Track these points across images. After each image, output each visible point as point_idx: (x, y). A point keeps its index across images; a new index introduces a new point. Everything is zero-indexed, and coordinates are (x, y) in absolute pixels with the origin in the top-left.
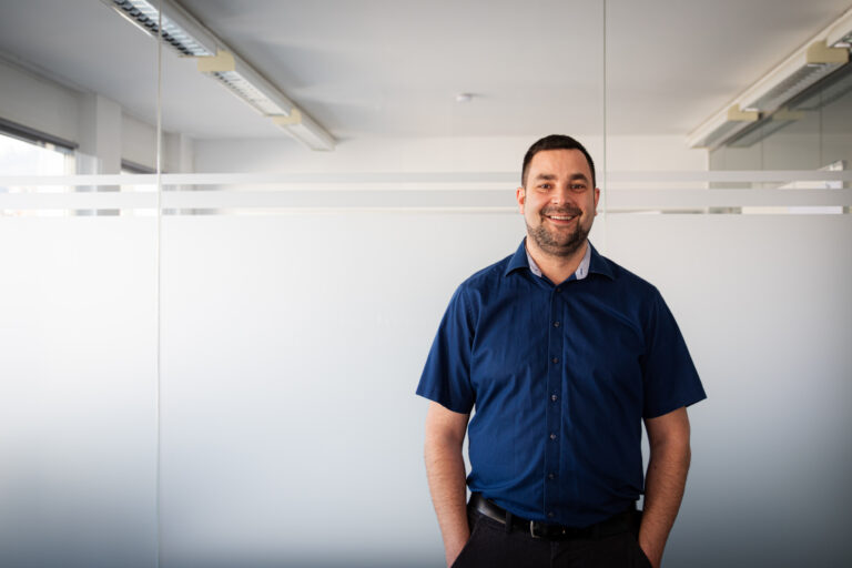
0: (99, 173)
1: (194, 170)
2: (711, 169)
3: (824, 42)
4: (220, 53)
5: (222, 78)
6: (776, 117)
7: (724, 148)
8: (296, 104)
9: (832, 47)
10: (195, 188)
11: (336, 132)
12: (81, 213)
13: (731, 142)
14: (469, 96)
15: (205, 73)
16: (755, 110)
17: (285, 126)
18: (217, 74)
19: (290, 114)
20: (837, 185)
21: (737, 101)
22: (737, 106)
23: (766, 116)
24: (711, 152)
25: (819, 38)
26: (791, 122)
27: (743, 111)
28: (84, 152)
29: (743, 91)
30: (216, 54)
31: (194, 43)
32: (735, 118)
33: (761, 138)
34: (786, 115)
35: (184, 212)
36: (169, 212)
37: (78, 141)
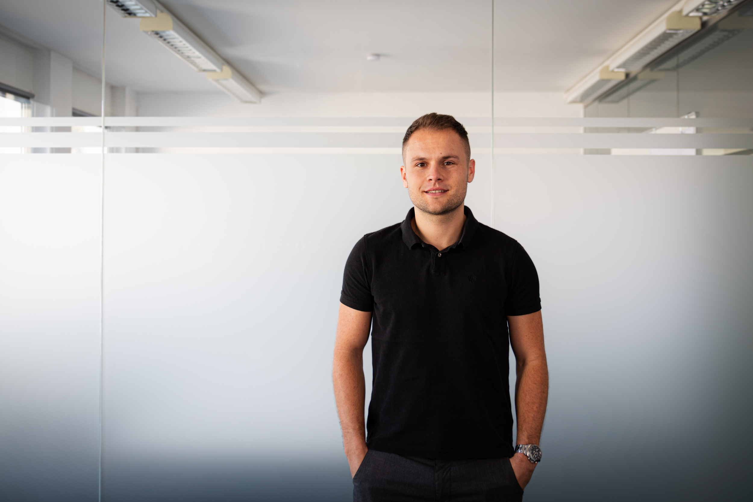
0: (52, 116)
1: (137, 114)
2: (586, 115)
3: (680, 12)
4: (159, 14)
5: (161, 37)
6: (640, 77)
7: (596, 103)
8: (227, 62)
9: (687, 15)
10: (137, 129)
11: (263, 87)
12: (36, 150)
13: (602, 98)
14: (378, 55)
15: (146, 32)
16: (622, 70)
17: (217, 81)
18: (157, 33)
19: (222, 70)
20: (691, 130)
21: (607, 63)
22: (607, 67)
23: (632, 75)
24: (586, 107)
25: (677, 8)
26: (653, 81)
27: (613, 71)
28: (38, 101)
29: (613, 54)
30: (156, 16)
31: (136, 5)
32: (606, 77)
33: (628, 95)
34: (649, 74)
35: (128, 150)
36: (114, 150)
37: (33, 92)
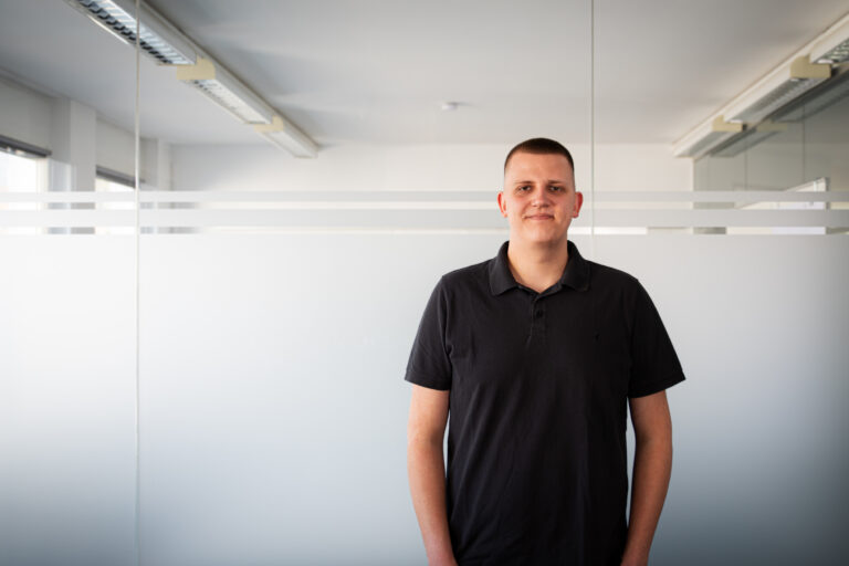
0: (73, 190)
1: (172, 187)
2: (695, 189)
3: (807, 57)
4: (199, 60)
5: (201, 86)
6: (759, 129)
7: (708, 157)
8: (278, 111)
9: (816, 63)
10: (173, 205)
11: (319, 139)
12: (54, 231)
13: (715, 152)
14: (455, 104)
15: (185, 82)
16: (739, 122)
17: (266, 134)
18: (196, 82)
19: (272, 121)
20: (820, 205)
21: (721, 113)
22: (722, 118)
23: (750, 127)
24: (696, 161)
25: (803, 53)
26: (774, 133)
27: (728, 123)
28: (56, 159)
29: (728, 103)
30: (196, 62)
31: (172, 51)
32: (720, 129)
33: (745, 148)
34: (770, 126)
35: (161, 230)
36: (146, 230)
37: (50, 148)
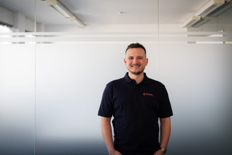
0: (19, 32)
1: (46, 31)
2: (188, 31)
5: (53, 7)
6: (205, 19)
7: (191, 28)
8: (74, 15)
10: (46, 36)
11: (85, 23)
12: (14, 43)
14: (122, 13)
15: (48, 5)
16: (200, 17)
17: (71, 21)
18: (52, 6)
19: (72, 17)
20: (222, 36)
21: (194, 15)
22: (195, 16)
23: (203, 18)
24: (188, 29)
26: (209, 20)
27: (196, 17)
28: (14, 28)
29: (197, 11)
30: (51, 0)
32: (194, 19)
33: (201, 25)
34: (208, 18)
35: (43, 43)
36: (38, 43)
37: (13, 25)
